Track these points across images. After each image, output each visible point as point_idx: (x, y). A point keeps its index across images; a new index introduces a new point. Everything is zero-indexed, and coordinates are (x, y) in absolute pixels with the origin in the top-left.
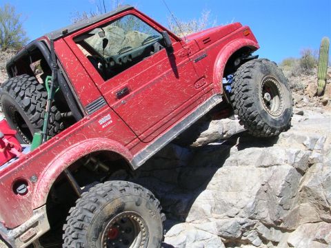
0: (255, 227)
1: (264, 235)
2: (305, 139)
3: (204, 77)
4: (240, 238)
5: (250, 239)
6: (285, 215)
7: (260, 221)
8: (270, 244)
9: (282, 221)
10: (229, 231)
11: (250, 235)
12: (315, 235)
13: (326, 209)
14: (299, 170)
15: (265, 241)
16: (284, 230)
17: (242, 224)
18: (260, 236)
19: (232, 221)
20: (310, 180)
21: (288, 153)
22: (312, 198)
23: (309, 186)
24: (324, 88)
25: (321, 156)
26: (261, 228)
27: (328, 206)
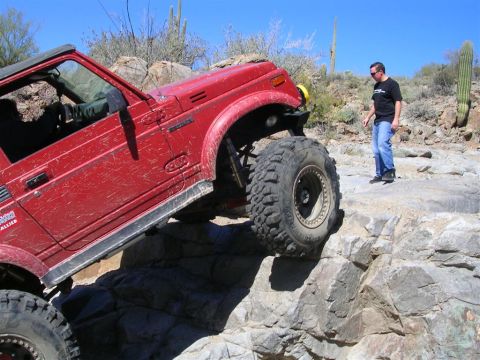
0: (300, 340)
1: (313, 351)
2: (368, 221)
3: (184, 154)
4: (282, 354)
5: (296, 355)
6: (341, 325)
7: (307, 331)
9: (336, 333)
10: (265, 345)
11: (293, 351)
12: (380, 351)
13: (395, 317)
14: (357, 264)
15: (317, 357)
16: (341, 344)
17: (282, 337)
18: (309, 351)
19: (269, 332)
20: (374, 277)
21: (343, 241)
22: (376, 301)
23: (373, 286)
24: (467, 114)
25: (389, 244)
26: (309, 341)
27: (396, 313)
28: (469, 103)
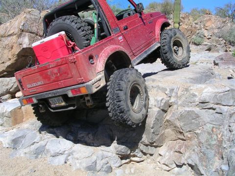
0: (139, 147)
1: (144, 151)
2: (166, 90)
4: (130, 154)
5: (136, 154)
6: (156, 138)
7: (142, 143)
8: (148, 155)
9: (155, 142)
10: (122, 151)
11: (135, 152)
12: (175, 148)
13: (181, 133)
14: (163, 110)
15: (145, 154)
16: (156, 147)
18: (142, 151)
20: (170, 116)
21: (156, 100)
22: (172, 126)
23: (170, 119)
25: (176, 100)
26: (142, 147)
27: (182, 131)
28: (179, 24)
